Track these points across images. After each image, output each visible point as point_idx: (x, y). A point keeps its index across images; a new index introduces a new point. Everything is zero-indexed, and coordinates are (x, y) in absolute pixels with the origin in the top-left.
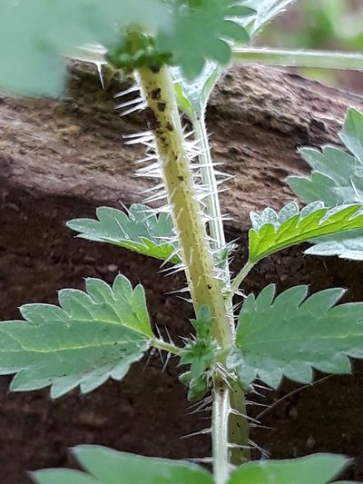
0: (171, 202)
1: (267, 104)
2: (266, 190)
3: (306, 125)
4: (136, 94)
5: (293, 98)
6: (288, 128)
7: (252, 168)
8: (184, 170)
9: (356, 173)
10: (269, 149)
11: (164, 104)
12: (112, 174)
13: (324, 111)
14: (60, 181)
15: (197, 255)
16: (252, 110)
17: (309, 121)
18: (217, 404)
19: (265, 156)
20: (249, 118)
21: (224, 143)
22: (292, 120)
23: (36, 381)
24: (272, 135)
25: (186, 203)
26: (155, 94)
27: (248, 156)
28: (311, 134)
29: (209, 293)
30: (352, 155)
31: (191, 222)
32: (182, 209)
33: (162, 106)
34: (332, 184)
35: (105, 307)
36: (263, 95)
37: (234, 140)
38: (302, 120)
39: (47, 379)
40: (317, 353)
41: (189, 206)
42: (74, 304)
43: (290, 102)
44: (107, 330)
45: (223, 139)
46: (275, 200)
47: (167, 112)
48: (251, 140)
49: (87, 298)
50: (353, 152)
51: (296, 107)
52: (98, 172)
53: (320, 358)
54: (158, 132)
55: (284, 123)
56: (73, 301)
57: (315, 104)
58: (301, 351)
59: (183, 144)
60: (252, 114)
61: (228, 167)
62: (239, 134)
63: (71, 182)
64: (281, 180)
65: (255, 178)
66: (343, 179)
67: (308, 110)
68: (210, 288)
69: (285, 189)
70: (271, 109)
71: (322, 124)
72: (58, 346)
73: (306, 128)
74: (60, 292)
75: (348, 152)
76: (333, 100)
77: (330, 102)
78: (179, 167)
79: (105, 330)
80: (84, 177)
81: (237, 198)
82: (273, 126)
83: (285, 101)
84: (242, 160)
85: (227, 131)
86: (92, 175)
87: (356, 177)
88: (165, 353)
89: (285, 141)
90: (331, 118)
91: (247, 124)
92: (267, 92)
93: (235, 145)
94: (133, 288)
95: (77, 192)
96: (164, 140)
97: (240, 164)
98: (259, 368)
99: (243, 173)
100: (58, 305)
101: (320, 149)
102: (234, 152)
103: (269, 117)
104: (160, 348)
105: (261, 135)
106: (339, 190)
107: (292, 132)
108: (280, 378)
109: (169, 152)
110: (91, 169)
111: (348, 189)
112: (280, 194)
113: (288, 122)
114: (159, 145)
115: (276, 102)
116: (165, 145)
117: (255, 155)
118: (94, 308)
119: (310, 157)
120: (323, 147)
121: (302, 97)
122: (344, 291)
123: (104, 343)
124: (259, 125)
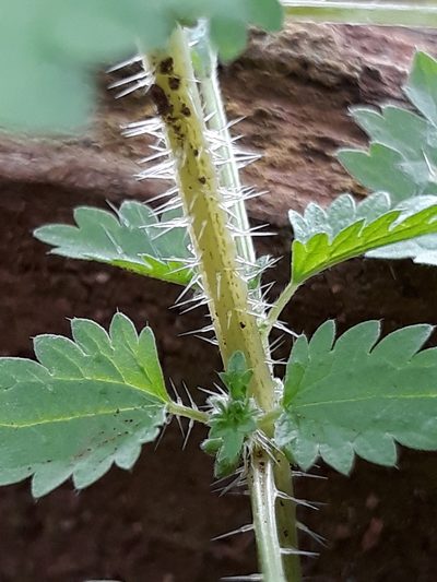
0: (189, 214)
1: (303, 46)
2: (308, 168)
3: (357, 75)
4: (138, 67)
5: (337, 38)
6: (332, 80)
7: (286, 137)
8: (206, 169)
9: (429, 142)
10: (310, 110)
11: (178, 80)
12: (99, 150)
13: (378, 52)
14: (27, 163)
15: (226, 283)
16: (283, 55)
17: (360, 69)
18: (257, 485)
19: (303, 120)
20: (280, 66)
21: (248, 102)
22: (337, 69)
23: (10, 470)
24: (311, 90)
25: (209, 214)
26: (166, 66)
27: (280, 119)
28: (363, 87)
29: (242, 335)
30: (422, 116)
31: (216, 239)
32: (204, 223)
33: (175, 83)
34: (398, 157)
35: (99, 360)
36: (297, 34)
37: (262, 98)
38: (352, 69)
39: (25, 468)
40: (400, 421)
41: (214, 218)
42: (57, 357)
43: (333, 42)
44: (105, 392)
45: (246, 98)
46: (321, 182)
47: (181, 91)
48: (284, 96)
49: (74, 348)
50: (424, 112)
51: (341, 49)
52: (81, 149)
53: (405, 427)
54: (169, 118)
55: (327, 72)
56: (54, 352)
57: (365, 43)
58: (378, 417)
59: (204, 133)
60: (283, 60)
61: (255, 137)
62: (267, 90)
63: (43, 163)
64: (327, 154)
65: (292, 150)
66: (411, 150)
67: (359, 54)
68: (243, 326)
69: (334, 166)
70: (307, 52)
71: (377, 72)
72: (36, 418)
73: (356, 79)
74: (35, 340)
75: (417, 111)
76: (389, 38)
77: (385, 40)
78: (200, 165)
79: (101, 393)
80: (61, 156)
81: (270, 181)
82: (312, 77)
83: (327, 41)
84: (274, 127)
85: (250, 85)
86: (71, 153)
87: (429, 147)
88: (185, 420)
89: (329, 97)
90: (388, 63)
91: (277, 75)
92: (301, 30)
93: (262, 105)
94: (139, 333)
95: (52, 177)
96: (177, 129)
97: (271, 132)
98: (320, 443)
99: (275, 145)
100: (34, 358)
101: (380, 110)
102: (261, 114)
103: (305, 64)
104: (178, 415)
105: (296, 89)
106: (407, 166)
107: (338, 85)
108: (351, 459)
109: (186, 146)
110: (69, 144)
111: (419, 164)
112: (326, 172)
113: (333, 71)
114: (170, 135)
115: (315, 43)
116: (180, 135)
117: (289, 118)
118: (85, 361)
119: (367, 122)
120: (382, 107)
121: (347, 34)
122: (432, 328)
123: (101, 412)
124: (293, 76)
